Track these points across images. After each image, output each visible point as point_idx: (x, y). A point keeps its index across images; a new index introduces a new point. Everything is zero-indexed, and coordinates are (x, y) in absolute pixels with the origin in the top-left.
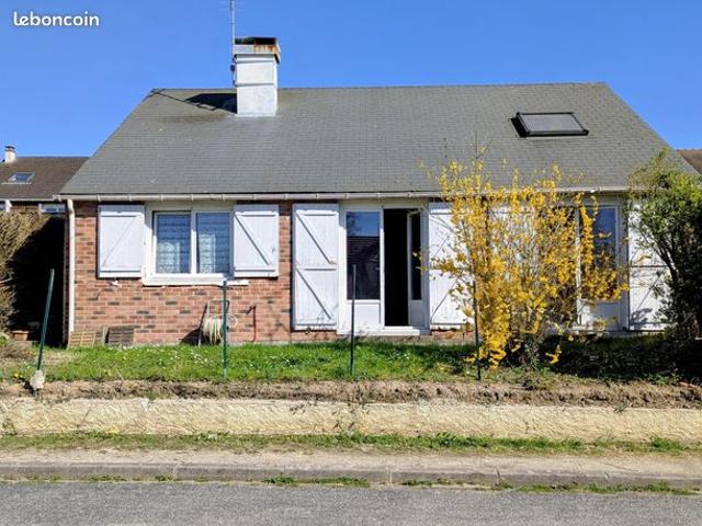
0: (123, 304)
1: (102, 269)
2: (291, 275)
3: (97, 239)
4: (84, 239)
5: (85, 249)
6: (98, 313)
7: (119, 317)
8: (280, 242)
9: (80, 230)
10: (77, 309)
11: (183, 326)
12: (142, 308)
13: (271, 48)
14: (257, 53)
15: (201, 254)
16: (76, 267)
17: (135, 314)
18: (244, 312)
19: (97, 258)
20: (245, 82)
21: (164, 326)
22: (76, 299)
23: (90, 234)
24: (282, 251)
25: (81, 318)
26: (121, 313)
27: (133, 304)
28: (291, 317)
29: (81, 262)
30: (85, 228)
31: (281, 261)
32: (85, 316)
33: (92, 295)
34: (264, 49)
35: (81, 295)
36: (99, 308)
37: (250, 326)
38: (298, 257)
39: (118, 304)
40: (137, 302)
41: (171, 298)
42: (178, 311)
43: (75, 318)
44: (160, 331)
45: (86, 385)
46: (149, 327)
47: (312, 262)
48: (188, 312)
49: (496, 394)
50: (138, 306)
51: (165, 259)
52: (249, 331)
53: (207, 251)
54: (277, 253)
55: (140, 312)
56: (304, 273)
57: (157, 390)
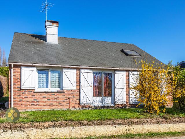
0: (29, 97)
1: (23, 86)
2: (80, 89)
3: (21, 77)
4: (16, 77)
5: (16, 80)
6: (21, 100)
7: (27, 102)
8: (77, 80)
9: (14, 74)
10: (14, 99)
11: (48, 104)
12: (35, 99)
13: (57, 24)
14: (53, 25)
15: (52, 83)
16: (13, 86)
17: (33, 100)
18: (66, 100)
19: (21, 83)
20: (49, 33)
21: (42, 104)
22: (13, 96)
23: (18, 75)
24: (77, 82)
25: (15, 102)
26: (28, 100)
27: (32, 97)
28: (80, 101)
29: (15, 84)
30: (16, 73)
31: (77, 85)
32: (16, 101)
33: (18, 94)
34: (55, 25)
35: (15, 95)
36: (21, 99)
37: (68, 104)
38: (82, 84)
39: (27, 97)
40: (33, 97)
41: (44, 96)
42: (46, 100)
43: (13, 102)
44: (41, 106)
45: (51, 123)
46: (37, 104)
47: (85, 86)
48: (50, 100)
49: (160, 121)
50: (34, 98)
51: (40, 84)
52: (67, 105)
53: (53, 82)
54: (76, 83)
55: (35, 100)
56: (83, 89)
57: (73, 124)
